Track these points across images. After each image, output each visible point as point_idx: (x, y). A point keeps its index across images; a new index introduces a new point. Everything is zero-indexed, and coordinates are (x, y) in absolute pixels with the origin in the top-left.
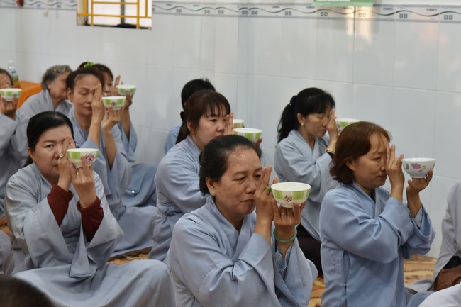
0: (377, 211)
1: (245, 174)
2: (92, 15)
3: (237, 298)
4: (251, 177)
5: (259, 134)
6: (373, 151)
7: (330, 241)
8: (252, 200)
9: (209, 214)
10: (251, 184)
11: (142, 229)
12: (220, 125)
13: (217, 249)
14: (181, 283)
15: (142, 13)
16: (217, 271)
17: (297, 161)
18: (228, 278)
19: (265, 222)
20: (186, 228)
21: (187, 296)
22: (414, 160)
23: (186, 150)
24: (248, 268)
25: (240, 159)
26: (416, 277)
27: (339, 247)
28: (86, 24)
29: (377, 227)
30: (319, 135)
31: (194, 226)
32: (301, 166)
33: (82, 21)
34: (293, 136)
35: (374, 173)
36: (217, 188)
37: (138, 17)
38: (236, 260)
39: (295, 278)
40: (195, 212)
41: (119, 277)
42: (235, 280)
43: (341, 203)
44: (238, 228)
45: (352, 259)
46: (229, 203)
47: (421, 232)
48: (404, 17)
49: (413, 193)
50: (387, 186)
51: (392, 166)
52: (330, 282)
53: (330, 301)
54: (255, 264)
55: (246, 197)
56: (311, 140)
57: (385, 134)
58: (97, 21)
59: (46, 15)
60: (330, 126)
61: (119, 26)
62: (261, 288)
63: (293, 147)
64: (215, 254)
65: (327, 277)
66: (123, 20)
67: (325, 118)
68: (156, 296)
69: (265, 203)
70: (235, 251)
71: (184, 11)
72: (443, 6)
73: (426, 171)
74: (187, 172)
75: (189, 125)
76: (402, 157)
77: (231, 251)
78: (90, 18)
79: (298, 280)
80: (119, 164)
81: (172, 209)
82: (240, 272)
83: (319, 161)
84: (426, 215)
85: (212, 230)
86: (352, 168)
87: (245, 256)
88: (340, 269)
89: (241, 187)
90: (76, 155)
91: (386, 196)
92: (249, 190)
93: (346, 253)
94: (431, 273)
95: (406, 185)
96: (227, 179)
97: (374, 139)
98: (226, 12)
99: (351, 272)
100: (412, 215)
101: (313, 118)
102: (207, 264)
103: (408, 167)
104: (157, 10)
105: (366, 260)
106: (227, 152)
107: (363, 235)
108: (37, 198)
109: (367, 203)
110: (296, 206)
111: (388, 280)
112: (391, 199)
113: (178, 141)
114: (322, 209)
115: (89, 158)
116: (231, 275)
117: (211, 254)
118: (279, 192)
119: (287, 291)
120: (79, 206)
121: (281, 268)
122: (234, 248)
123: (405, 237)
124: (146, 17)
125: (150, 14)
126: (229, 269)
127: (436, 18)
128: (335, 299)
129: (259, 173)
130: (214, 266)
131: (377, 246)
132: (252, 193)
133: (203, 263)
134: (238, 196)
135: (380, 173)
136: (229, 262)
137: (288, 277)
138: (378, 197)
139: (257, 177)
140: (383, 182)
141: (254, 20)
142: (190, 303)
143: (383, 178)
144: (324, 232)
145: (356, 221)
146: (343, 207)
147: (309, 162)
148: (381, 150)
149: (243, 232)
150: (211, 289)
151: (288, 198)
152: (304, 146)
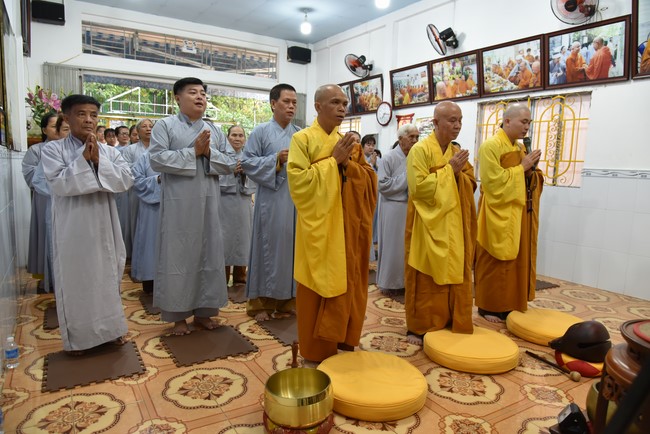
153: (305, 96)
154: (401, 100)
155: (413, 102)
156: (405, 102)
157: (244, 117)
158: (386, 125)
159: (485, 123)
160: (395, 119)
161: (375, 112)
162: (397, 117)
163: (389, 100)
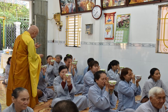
0: (130, 86)
1: (104, 78)
2: (68, 44)
3: (102, 104)
4: (105, 79)
5: (105, 70)
6: (129, 74)
7: (120, 92)
8: (105, 84)
9: (96, 87)
10: (105, 81)
11: (79, 89)
12: (97, 68)
13: (98, 93)
14: (90, 100)
15: (79, 44)
16: (98, 98)
17: (112, 75)
18: (100, 100)
19: (107, 88)
20: (91, 89)
21: (91, 103)
22: (137, 75)
23: (90, 73)
24: (104, 98)
25: (103, 75)
26: (137, 100)
27: (122, 93)
28: (67, 46)
29: (130, 89)
30: (116, 70)
31: (93, 89)
32: (112, 76)
33: (66, 45)
34: (110, 70)
35: (129, 78)
36: (98, 81)
37: (78, 45)
38: (102, 96)
39: (113, 100)
40: (93, 86)
41: (77, 99)
42: (102, 100)
43: (122, 84)
44: (102, 89)
45: (124, 96)
46: (100, 84)
47: (139, 90)
48: (134, 45)
49: (137, 82)
50: (132, 81)
51: (133, 77)
52: (120, 101)
53: (120, 104)
54: (106, 97)
55: (104, 83)
56: (114, 71)
57: (131, 70)
58: (69, 45)
59: (59, 44)
60: (118, 68)
61: (74, 47)
62: (107, 102)
63: (111, 72)
64: (98, 95)
65: (119, 100)
66: (74, 45)
67: (117, 66)
68: (84, 103)
69: (107, 85)
70: (101, 94)
71: (87, 44)
72: (142, 43)
73: (140, 78)
74: (90, 78)
75: (90, 67)
76: (135, 75)
77: (100, 94)
78: (68, 45)
79: (114, 100)
80: (75, 76)
81: (87, 85)
82: (103, 99)
83: (116, 75)
84: (140, 87)
85: (97, 90)
86: (124, 77)
87: (104, 95)
88: (122, 98)
89: (103, 81)
90: (67, 75)
91: (131, 83)
92: (104, 82)
93: (123, 94)
94: (140, 99)
95: (136, 81)
96: (100, 79)
97: (129, 71)
98: (96, 44)
99: (124, 99)
100: (137, 87)
101: (115, 66)
102: (96, 97)
103: (136, 77)
104: (82, 43)
105: (127, 96)
106: (100, 74)
107: (127, 91)
108: (60, 83)
109: (128, 84)
110: (114, 85)
111: (132, 100)
112: (133, 83)
113: (88, 71)
114: (118, 85)
115: (70, 76)
116: (101, 99)
117: (97, 95)
118: (110, 82)
119: (112, 103)
120: (68, 85)
121: (110, 98)
122: (101, 93)
123: (136, 92)
124: (79, 45)
125: (80, 44)
126: (100, 98)
127: (141, 46)
128: (121, 104)
129: (106, 78)
130: (98, 97)
131: (130, 93)
132: (105, 82)
133: (95, 96)
134: (102, 83)
135: (130, 78)
136: (100, 96)
137: (112, 100)
138: (130, 83)
139: (106, 79)
140: (131, 80)
141: (102, 46)
142: (92, 105)
143: (131, 79)
144: (119, 90)
145: (125, 88)
146: (123, 85)
147: (114, 75)
148: (130, 74)
149: (103, 90)
150: (97, 102)
151: (112, 84)
152: (113, 72)
153: (47, 2)
154: (107, 4)
155: (115, 5)
156: (109, 5)
157: (11, 15)
158: (98, 19)
159: (164, 18)
160: (103, 16)
161: (91, 11)
162: (105, 14)
163: (100, 4)
